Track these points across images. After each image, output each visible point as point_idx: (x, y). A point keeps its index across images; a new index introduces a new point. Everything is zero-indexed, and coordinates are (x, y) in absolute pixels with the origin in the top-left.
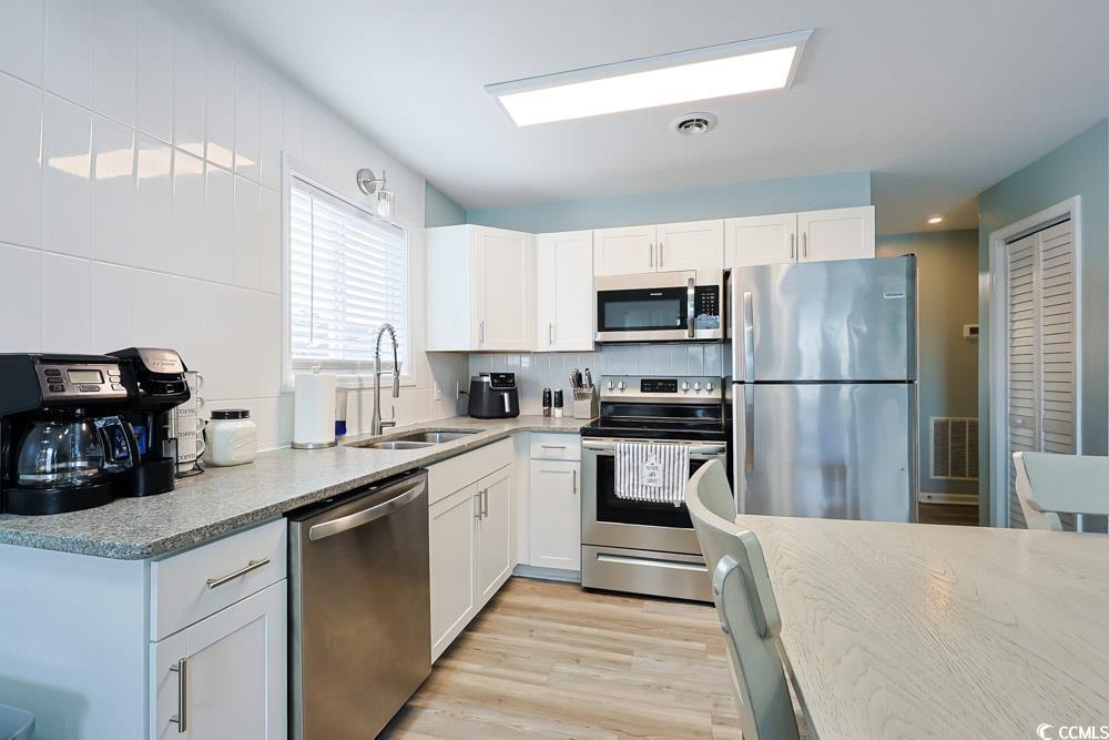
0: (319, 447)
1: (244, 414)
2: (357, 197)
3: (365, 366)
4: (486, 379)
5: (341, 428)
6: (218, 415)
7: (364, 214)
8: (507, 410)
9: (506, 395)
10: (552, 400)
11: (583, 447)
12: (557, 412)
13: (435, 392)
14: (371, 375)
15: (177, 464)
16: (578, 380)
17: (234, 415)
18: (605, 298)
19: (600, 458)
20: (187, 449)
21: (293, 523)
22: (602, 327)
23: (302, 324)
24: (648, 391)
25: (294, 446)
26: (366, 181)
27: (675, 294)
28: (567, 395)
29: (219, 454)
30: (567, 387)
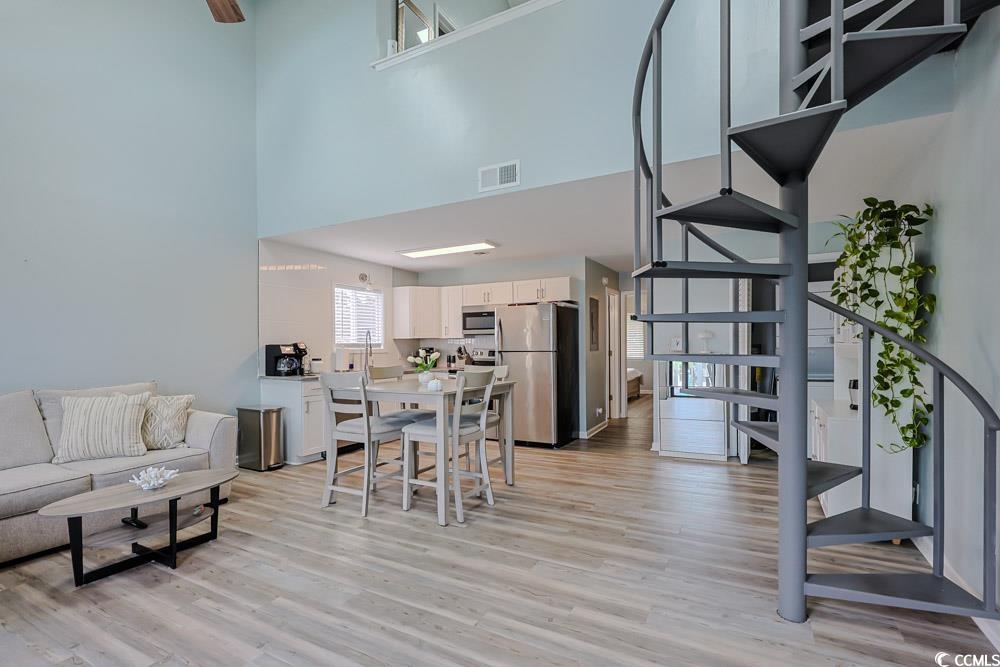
1: (321, 360)
2: (361, 284)
3: (363, 345)
5: (351, 366)
6: (314, 360)
7: (363, 289)
10: (451, 360)
12: (453, 365)
14: (363, 349)
15: (305, 370)
16: (460, 350)
17: (317, 360)
18: (466, 316)
20: (306, 367)
22: (465, 328)
24: (490, 356)
25: (336, 371)
26: (363, 278)
27: (491, 314)
28: (457, 358)
29: (314, 370)
30: (456, 354)
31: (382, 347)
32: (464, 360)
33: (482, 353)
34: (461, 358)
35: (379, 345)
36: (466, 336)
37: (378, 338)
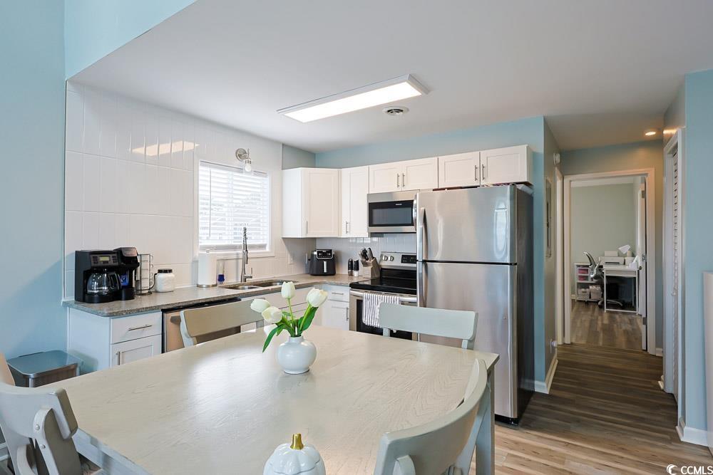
0: (208, 286)
1: (170, 271)
2: (237, 163)
3: (240, 247)
4: (315, 253)
5: (221, 278)
6: (160, 271)
7: (241, 170)
8: (325, 271)
9: (325, 263)
10: (353, 266)
11: (351, 295)
12: (355, 273)
13: (289, 259)
14: (240, 252)
15: (141, 290)
16: (364, 254)
17: (166, 271)
18: (373, 207)
19: (358, 301)
20: (145, 284)
21: (165, 315)
22: (371, 224)
23: (204, 228)
24: (405, 262)
25: (198, 286)
26: (241, 155)
27: (409, 204)
28: (360, 263)
29: (160, 287)
30: (360, 259)
31: (268, 249)
32: (370, 268)
33: (393, 259)
34: (365, 264)
35: (263, 246)
36: (372, 235)
37: (261, 236)
